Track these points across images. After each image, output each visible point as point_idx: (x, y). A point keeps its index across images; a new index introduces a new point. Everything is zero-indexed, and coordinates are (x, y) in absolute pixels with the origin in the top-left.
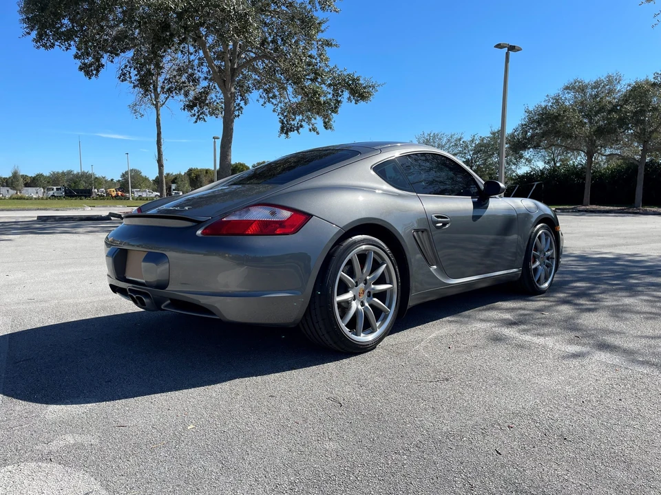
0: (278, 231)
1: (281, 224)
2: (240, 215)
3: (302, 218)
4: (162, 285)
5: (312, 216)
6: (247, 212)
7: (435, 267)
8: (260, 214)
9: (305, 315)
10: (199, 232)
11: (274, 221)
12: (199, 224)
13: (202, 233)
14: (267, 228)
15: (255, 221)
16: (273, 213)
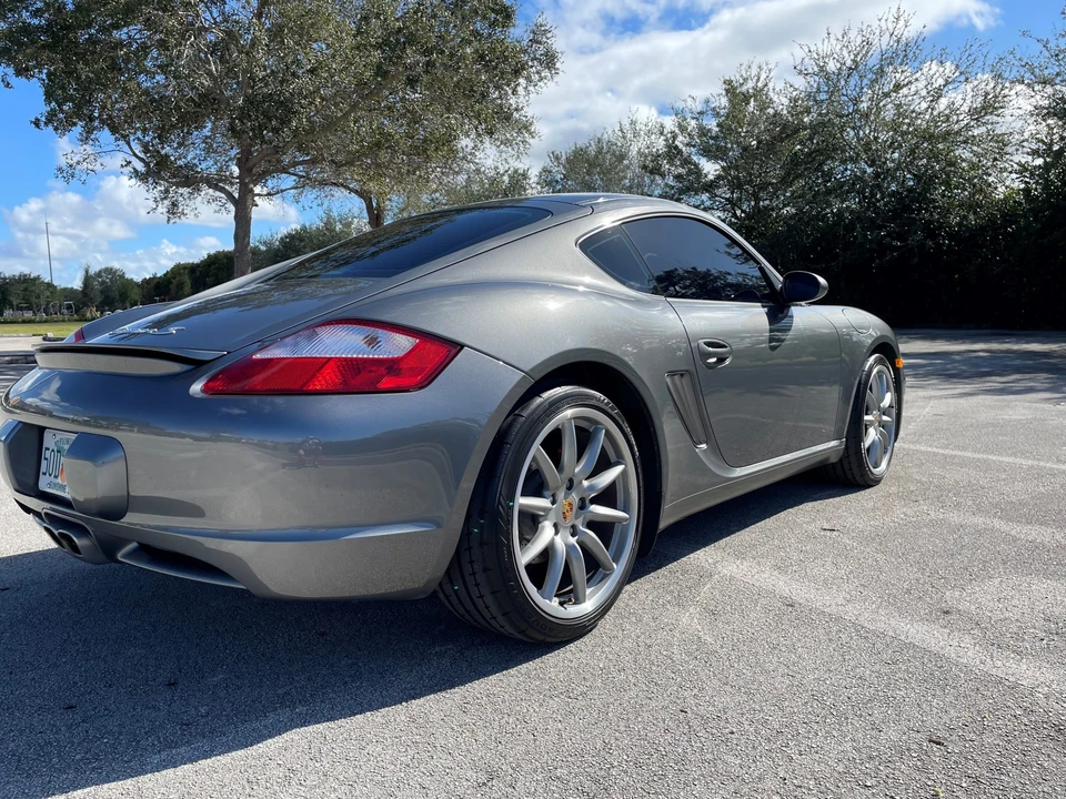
0: (385, 383)
1: (391, 365)
2: (296, 344)
3: (438, 352)
4: (113, 511)
5: (462, 346)
6: (310, 338)
7: (704, 446)
8: (341, 343)
9: (448, 572)
10: (196, 388)
11: (373, 360)
12: (197, 365)
13: (206, 389)
14: (358, 377)
15: (330, 359)
16: (372, 342)
